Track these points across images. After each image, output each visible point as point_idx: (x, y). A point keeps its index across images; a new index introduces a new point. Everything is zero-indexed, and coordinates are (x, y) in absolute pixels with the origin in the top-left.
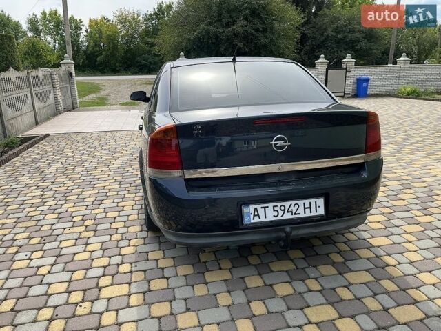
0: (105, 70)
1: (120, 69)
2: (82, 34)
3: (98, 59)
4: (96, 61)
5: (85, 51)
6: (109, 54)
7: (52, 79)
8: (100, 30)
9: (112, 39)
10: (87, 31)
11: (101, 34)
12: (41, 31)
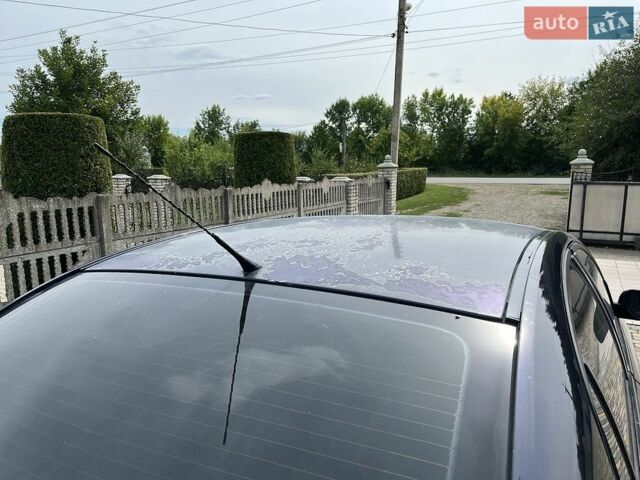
0: (493, 169)
1: (516, 169)
2: (469, 119)
3: (486, 152)
4: (483, 155)
5: (469, 142)
6: (502, 145)
7: (347, 192)
8: (496, 112)
9: (512, 123)
10: (478, 115)
11: (495, 118)
12: (418, 118)
